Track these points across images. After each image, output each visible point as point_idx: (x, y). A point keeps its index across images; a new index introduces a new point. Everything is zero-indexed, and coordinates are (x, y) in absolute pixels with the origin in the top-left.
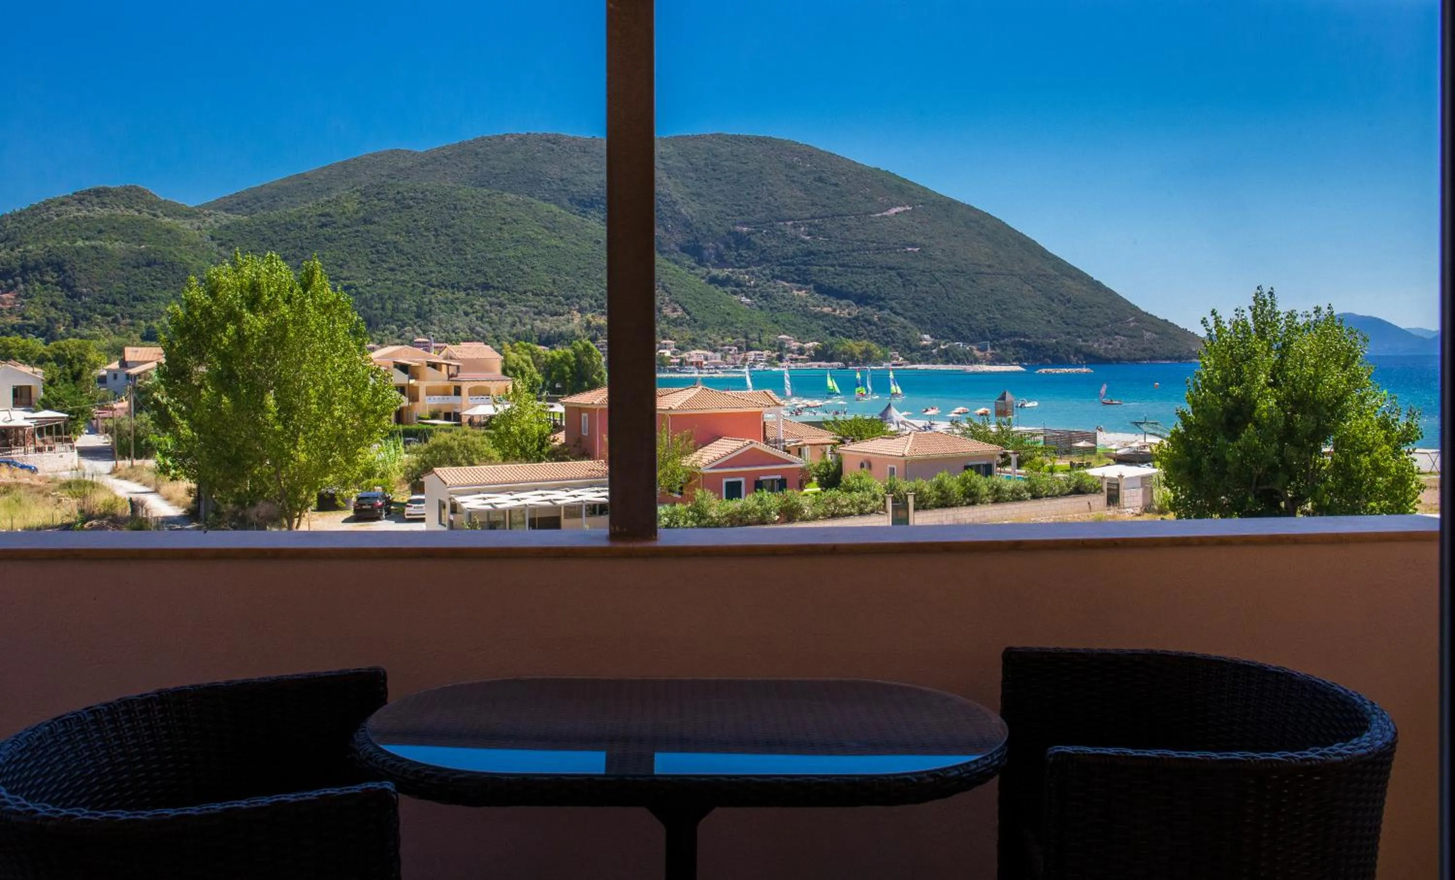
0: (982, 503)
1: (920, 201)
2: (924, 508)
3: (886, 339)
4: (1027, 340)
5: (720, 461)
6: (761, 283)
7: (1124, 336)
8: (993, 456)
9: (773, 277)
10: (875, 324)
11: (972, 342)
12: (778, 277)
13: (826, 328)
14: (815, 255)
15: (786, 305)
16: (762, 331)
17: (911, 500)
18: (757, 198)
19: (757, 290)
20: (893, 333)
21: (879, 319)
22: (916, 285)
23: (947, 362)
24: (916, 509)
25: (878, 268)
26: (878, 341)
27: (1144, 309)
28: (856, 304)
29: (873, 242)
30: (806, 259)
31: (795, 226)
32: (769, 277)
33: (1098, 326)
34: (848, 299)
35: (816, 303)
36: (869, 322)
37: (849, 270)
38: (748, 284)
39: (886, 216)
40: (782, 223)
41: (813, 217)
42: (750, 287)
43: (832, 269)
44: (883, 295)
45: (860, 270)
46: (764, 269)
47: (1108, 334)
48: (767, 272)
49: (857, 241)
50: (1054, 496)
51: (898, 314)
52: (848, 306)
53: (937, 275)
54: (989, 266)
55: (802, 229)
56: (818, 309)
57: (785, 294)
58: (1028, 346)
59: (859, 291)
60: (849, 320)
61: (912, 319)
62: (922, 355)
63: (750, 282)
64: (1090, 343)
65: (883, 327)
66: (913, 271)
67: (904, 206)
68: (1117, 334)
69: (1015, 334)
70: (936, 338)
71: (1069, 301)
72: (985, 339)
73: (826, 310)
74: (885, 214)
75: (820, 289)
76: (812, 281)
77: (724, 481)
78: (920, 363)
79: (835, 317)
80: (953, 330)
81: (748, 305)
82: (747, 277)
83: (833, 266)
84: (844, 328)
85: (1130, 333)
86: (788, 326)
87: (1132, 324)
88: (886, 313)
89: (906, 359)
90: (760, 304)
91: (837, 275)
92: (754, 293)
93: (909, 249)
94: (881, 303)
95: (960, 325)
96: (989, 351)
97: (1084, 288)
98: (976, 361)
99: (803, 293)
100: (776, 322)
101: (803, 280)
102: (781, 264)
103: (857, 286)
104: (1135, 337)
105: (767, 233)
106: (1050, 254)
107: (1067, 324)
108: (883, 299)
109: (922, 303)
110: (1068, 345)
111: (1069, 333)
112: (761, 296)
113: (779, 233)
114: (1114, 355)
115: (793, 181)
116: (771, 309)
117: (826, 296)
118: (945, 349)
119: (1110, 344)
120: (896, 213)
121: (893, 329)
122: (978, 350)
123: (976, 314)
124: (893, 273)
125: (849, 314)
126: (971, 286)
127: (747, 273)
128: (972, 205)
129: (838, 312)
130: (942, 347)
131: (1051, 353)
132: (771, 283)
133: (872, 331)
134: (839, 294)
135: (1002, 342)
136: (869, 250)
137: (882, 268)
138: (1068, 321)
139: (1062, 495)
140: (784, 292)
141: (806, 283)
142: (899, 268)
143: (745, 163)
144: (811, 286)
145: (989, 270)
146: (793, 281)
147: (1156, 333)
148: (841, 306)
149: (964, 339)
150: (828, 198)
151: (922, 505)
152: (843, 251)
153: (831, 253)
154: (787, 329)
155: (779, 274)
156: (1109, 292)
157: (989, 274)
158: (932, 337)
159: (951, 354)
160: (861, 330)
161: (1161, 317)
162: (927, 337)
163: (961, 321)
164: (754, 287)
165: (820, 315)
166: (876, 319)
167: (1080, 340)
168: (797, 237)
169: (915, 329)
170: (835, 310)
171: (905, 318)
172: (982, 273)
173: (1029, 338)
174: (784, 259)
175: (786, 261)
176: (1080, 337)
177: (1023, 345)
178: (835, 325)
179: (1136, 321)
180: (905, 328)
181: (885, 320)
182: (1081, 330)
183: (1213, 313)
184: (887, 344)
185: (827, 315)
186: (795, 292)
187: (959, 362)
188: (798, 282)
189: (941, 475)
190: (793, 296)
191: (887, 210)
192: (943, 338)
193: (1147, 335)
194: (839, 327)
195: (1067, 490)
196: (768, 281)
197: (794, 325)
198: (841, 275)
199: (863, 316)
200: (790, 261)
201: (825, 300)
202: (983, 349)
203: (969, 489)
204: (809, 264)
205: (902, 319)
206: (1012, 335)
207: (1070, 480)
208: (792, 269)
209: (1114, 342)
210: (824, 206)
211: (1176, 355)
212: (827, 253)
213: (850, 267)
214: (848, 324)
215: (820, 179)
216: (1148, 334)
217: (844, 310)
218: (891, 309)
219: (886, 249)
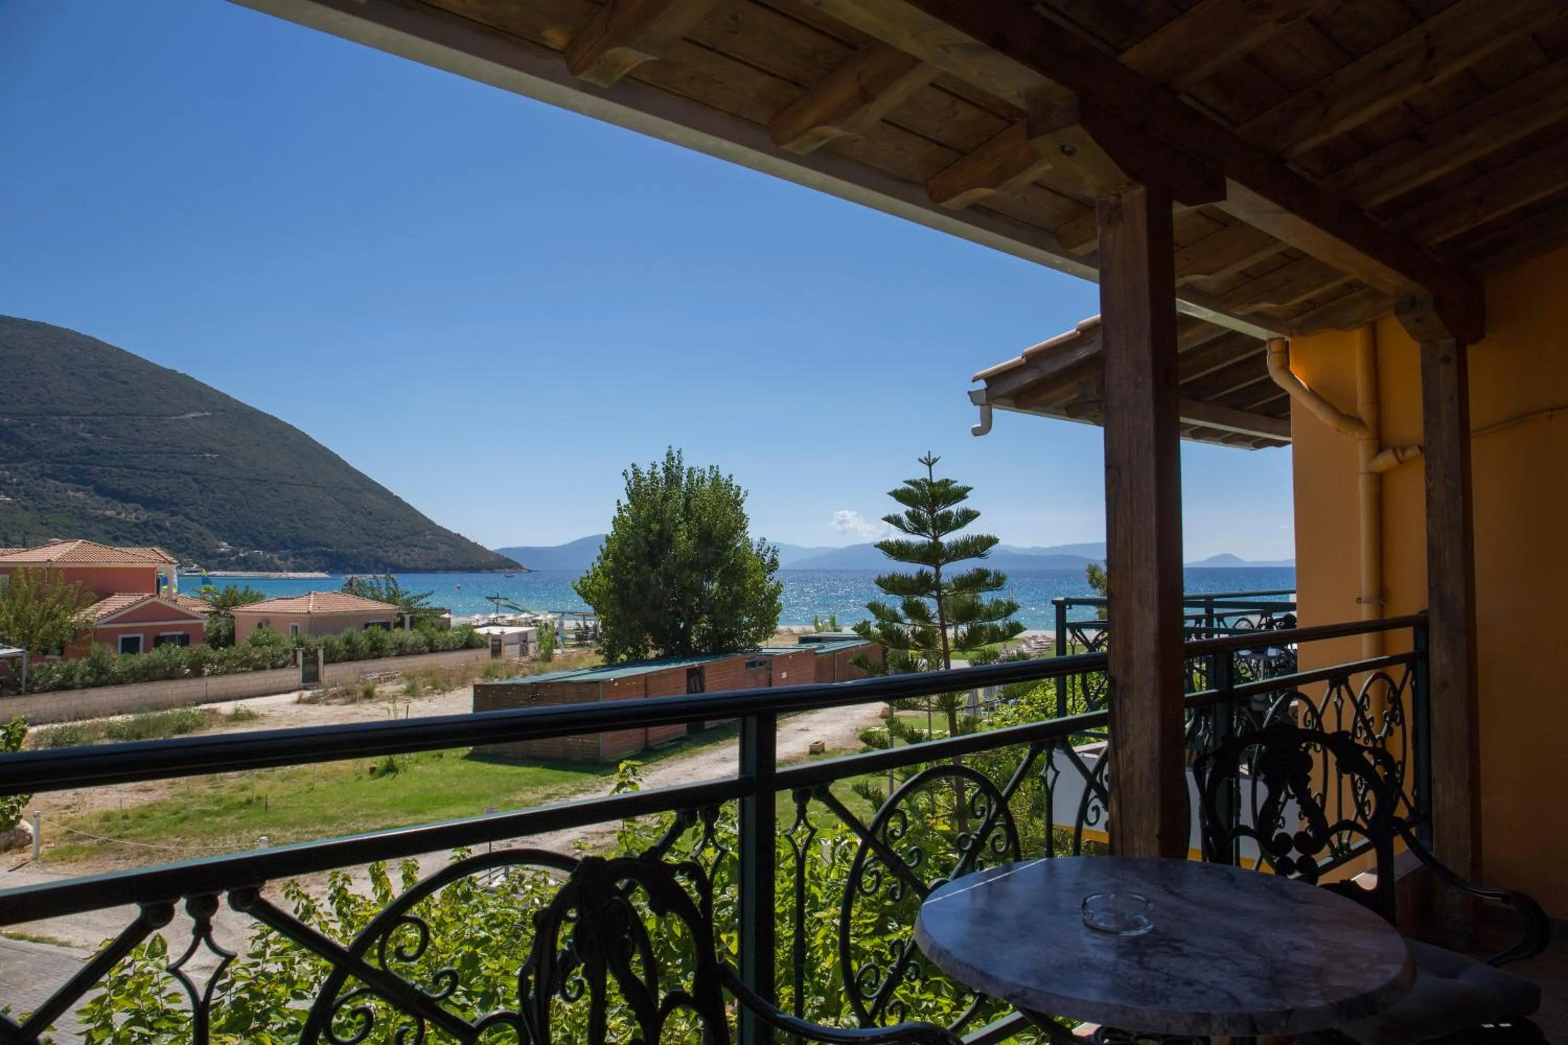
0: (387, 656)
1: (221, 407)
2: (334, 662)
3: (180, 546)
4: (329, 550)
5: (112, 617)
6: (26, 481)
7: (422, 548)
8: (391, 615)
9: (42, 476)
10: (167, 530)
11: (273, 550)
12: (49, 476)
13: (108, 532)
14: (98, 454)
15: (58, 506)
16: (27, 533)
17: (321, 654)
18: (24, 387)
19: (21, 488)
20: (188, 539)
21: (172, 524)
22: (213, 492)
23: (247, 570)
24: (325, 663)
25: (171, 472)
26: (169, 548)
27: (439, 523)
28: (145, 508)
29: (166, 445)
30: (86, 458)
31: (72, 422)
32: (38, 475)
33: (398, 538)
34: (136, 502)
35: (96, 505)
36: (160, 528)
37: (138, 472)
38: (9, 481)
39: (182, 420)
40: (56, 418)
41: (95, 414)
42: (12, 484)
43: (117, 470)
44: (176, 501)
45: (150, 473)
46: (31, 466)
47: (407, 546)
48: (35, 469)
49: (148, 442)
50: (449, 650)
51: (192, 520)
52: (136, 510)
53: (237, 482)
54: (293, 477)
55: (82, 426)
56: (99, 512)
57: (58, 495)
58: (328, 555)
59: (149, 495)
60: (136, 525)
61: (208, 525)
62: (220, 562)
63: (11, 479)
64: (390, 554)
65: (175, 533)
66: (211, 478)
67: (203, 411)
68: (416, 546)
69: (318, 544)
70: (234, 545)
71: (370, 514)
72: (285, 548)
73: (109, 513)
74: (180, 417)
75: (101, 490)
76: (93, 482)
77: (120, 637)
78: (216, 570)
79: (120, 522)
80: (254, 539)
81: (9, 504)
82: (7, 473)
83: (117, 467)
84: (131, 533)
85: (427, 545)
86: (60, 529)
87: (429, 537)
88: (180, 518)
89: (201, 566)
90: (24, 503)
91: (123, 476)
92: (17, 492)
93: (208, 455)
94: (175, 509)
95: (260, 533)
96: (291, 559)
97: (385, 502)
98: (278, 569)
99: (80, 495)
100: (46, 524)
101: (81, 479)
102: (53, 462)
103: (146, 490)
104: (431, 549)
105: (36, 427)
106: (352, 468)
107: (369, 535)
108: (176, 504)
109: (221, 510)
110: (370, 556)
111: (368, 544)
112: (26, 495)
113: (52, 428)
114: (412, 565)
115: (73, 374)
116: (39, 510)
117: (109, 499)
118: (245, 557)
119: (409, 555)
120: (194, 418)
121: (187, 535)
122: (280, 559)
123: (277, 523)
124: (189, 478)
125: (137, 518)
126: (273, 496)
127: (8, 469)
128: (275, 415)
129: (123, 515)
130: (241, 555)
131: (352, 563)
132: (40, 482)
133: (163, 537)
134: (124, 497)
135: (304, 551)
136: (162, 453)
137: (175, 472)
138: (369, 532)
139: (455, 649)
140: (57, 492)
141: (85, 483)
142: (196, 474)
143: (10, 348)
144: (91, 487)
145: (292, 481)
146: (69, 481)
147: (451, 546)
148: (127, 510)
149: (264, 547)
150: (115, 395)
151: (332, 658)
152: (131, 452)
153: (117, 453)
154: (59, 532)
155: (50, 472)
156: (408, 507)
157: (291, 484)
158: (230, 544)
159: (250, 563)
160: (151, 536)
161: (455, 531)
162: (225, 544)
163: (261, 529)
164: (17, 484)
165: (101, 518)
166: (168, 524)
167: (380, 550)
168: (74, 434)
169: (212, 535)
170: (119, 514)
171: (201, 525)
172: (284, 483)
173: (331, 548)
174: (57, 456)
175: (60, 459)
176: (381, 548)
177: (325, 554)
178: (119, 530)
179: (433, 534)
180: (201, 534)
181: (179, 526)
182: (382, 541)
183: (633, 465)
184: (180, 551)
185: (110, 518)
186: (71, 493)
187: (259, 569)
188: (74, 482)
189: (349, 630)
190: (68, 497)
191: (183, 414)
192: (241, 545)
193: (443, 548)
194: (124, 532)
195: (459, 645)
196: (36, 479)
197: (69, 528)
198: (128, 477)
199: (153, 521)
200: (65, 459)
201: (107, 502)
202: (284, 559)
203: (375, 643)
204: (88, 464)
205: (198, 526)
206: (311, 545)
207: (462, 636)
208: (68, 467)
209: (412, 554)
210: (109, 404)
211: (469, 565)
212: (111, 453)
213: (138, 469)
214: (134, 529)
215: (105, 375)
216: (443, 546)
217: (130, 513)
218: (186, 515)
219: (182, 453)
